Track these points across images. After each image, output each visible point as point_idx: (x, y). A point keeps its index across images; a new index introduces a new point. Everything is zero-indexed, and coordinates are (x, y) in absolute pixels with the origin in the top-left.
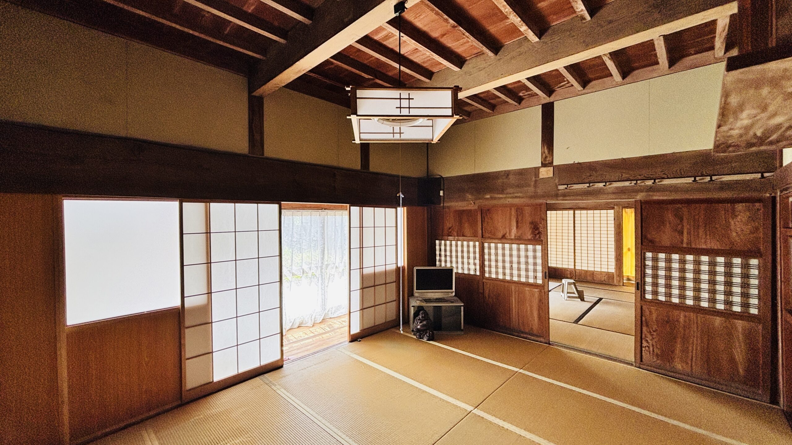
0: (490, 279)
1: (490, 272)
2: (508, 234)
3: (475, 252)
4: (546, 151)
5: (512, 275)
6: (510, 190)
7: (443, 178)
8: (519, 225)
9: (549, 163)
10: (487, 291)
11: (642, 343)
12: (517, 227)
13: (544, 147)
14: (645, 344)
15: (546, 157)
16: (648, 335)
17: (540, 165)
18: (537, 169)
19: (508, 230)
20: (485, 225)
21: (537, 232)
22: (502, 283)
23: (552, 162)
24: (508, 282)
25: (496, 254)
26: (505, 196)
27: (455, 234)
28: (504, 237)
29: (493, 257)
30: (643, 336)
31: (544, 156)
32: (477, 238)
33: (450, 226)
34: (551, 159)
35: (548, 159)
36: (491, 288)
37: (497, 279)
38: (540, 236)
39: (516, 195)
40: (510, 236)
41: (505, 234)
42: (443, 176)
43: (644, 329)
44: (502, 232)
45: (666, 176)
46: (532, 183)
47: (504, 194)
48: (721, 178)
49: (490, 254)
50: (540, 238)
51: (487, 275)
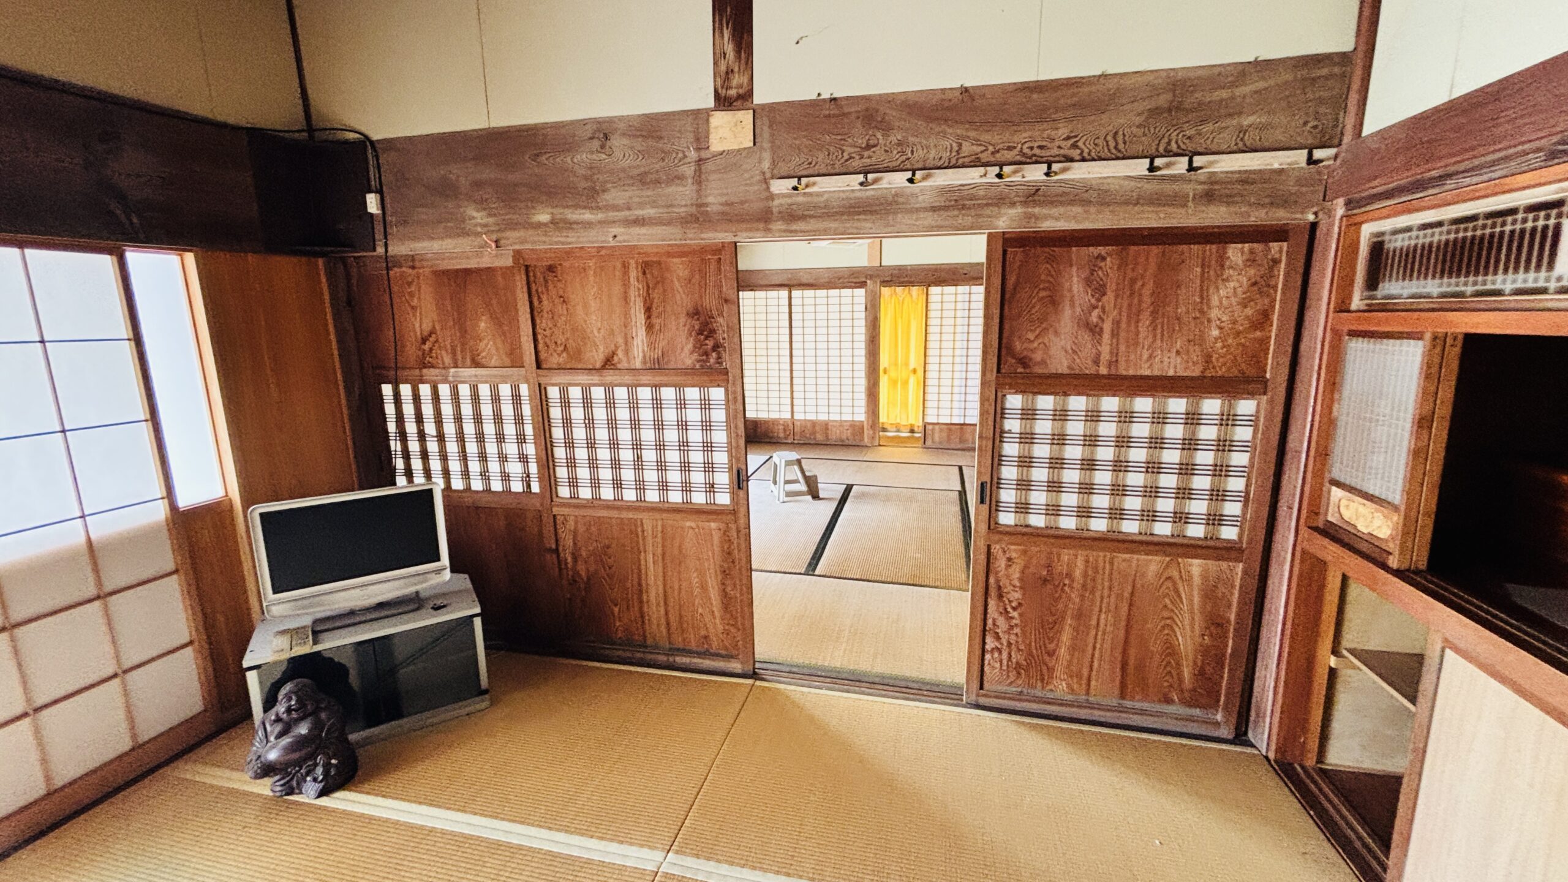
0: (575, 502)
1: (573, 483)
2: (620, 353)
3: (519, 420)
4: (729, 49)
5: (640, 485)
6: (615, 196)
7: (372, 143)
8: (656, 321)
9: (740, 97)
10: (570, 542)
11: (984, 643)
12: (650, 327)
13: (722, 33)
14: (990, 643)
15: (729, 72)
16: (1001, 622)
17: (711, 103)
18: (700, 117)
19: (620, 340)
20: (543, 323)
21: (710, 343)
22: (614, 514)
23: (750, 94)
24: (630, 507)
25: (590, 423)
26: (600, 216)
27: (448, 360)
28: (609, 363)
29: (579, 433)
30: (990, 622)
31: (723, 68)
32: (522, 371)
33: (427, 327)
34: (745, 80)
35: (736, 80)
36: (581, 529)
37: (596, 502)
38: (719, 358)
39: (639, 212)
40: (629, 362)
41: (614, 353)
42: (375, 136)
43: (992, 603)
44: (601, 348)
45: (1075, 154)
46: (689, 170)
47: (599, 208)
48: (1211, 163)
49: (567, 423)
50: (721, 363)
51: (564, 492)
